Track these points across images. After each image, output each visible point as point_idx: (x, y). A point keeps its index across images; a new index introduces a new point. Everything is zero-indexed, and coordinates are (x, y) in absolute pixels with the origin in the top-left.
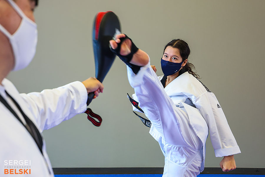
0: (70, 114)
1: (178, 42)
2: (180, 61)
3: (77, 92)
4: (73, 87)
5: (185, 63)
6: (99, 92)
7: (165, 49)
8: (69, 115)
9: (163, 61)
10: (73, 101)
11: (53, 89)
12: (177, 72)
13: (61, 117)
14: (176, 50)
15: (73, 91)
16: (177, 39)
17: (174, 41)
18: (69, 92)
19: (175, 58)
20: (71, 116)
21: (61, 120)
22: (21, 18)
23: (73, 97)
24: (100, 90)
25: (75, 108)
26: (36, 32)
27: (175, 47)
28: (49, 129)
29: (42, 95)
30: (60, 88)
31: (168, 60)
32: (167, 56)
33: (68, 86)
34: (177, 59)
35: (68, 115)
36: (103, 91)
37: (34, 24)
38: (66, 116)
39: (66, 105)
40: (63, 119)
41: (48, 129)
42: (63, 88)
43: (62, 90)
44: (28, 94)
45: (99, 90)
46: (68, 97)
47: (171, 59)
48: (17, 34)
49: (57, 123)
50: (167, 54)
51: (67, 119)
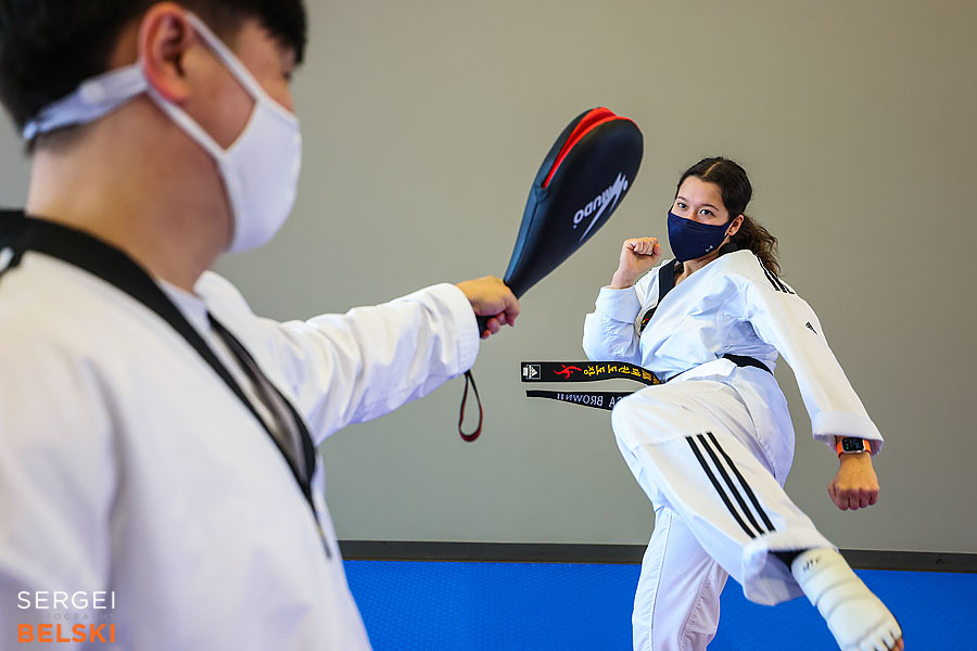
0: (430, 377)
1: (719, 166)
2: (721, 218)
3: (445, 311)
4: (436, 300)
5: (735, 225)
6: (502, 324)
7: (679, 186)
8: (427, 381)
9: (672, 219)
10: (437, 338)
11: (379, 306)
12: (711, 250)
13: (403, 385)
14: (711, 187)
15: (434, 308)
16: (715, 157)
17: (707, 162)
18: (423, 312)
19: (707, 212)
20: (432, 385)
21: (404, 396)
22: (253, 101)
23: (435, 327)
24: (508, 316)
25: (445, 360)
26: (297, 139)
27: (708, 179)
28: (369, 421)
29: (351, 322)
30: (396, 304)
31: (689, 215)
32: (684, 206)
33: (420, 296)
34: (712, 214)
35: (423, 379)
36: (516, 321)
37: (292, 119)
38: (418, 383)
39: (416, 352)
40: (411, 392)
41: (364, 420)
42: (407, 301)
43: (402, 309)
44: (308, 322)
45: (502, 317)
46: (424, 328)
47: (696, 213)
48: (240, 146)
49: (393, 405)
50: (683, 199)
51: (421, 395)
